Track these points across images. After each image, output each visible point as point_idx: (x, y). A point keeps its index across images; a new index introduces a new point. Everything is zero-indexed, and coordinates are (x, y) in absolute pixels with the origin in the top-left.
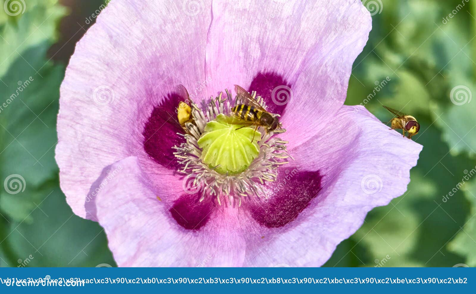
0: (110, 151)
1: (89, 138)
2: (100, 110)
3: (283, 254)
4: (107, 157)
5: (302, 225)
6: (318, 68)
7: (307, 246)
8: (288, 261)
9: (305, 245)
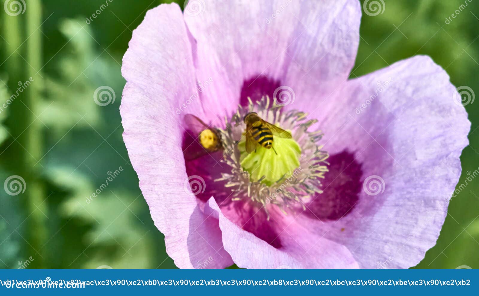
0: (188, 202)
1: (169, 195)
2: (166, 165)
3: (391, 232)
4: (188, 208)
5: (388, 199)
6: (311, 51)
7: (412, 214)
8: (402, 236)
9: (409, 214)
